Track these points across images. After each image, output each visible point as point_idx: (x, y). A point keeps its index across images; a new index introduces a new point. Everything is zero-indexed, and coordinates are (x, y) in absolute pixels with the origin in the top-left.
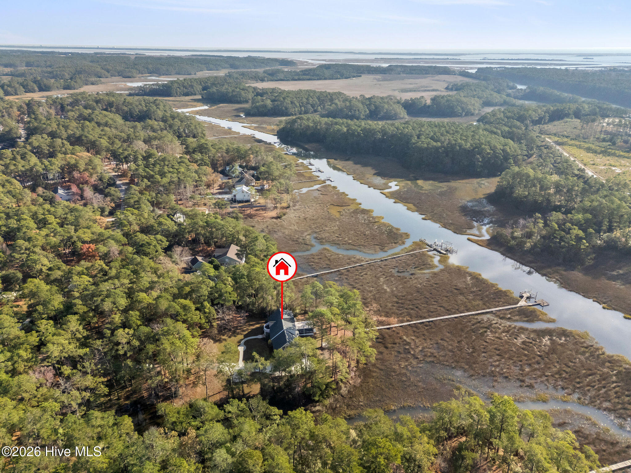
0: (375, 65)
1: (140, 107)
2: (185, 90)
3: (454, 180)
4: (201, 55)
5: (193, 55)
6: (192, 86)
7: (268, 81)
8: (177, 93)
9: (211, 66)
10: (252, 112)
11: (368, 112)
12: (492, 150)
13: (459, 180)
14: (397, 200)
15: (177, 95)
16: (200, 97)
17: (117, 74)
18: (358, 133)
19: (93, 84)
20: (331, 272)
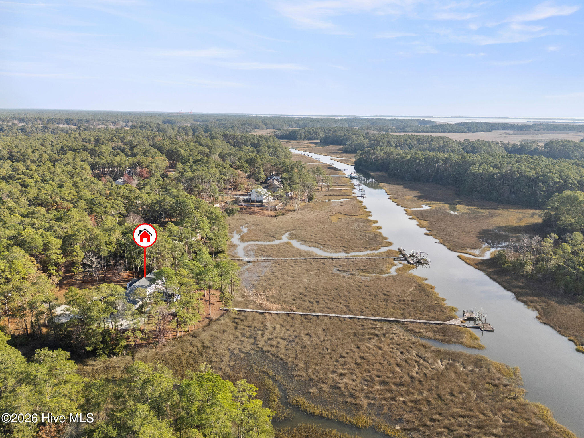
1: (252, 140)
2: (309, 135)
3: (502, 208)
6: (315, 132)
8: (301, 137)
13: (512, 209)
14: (414, 217)
15: (301, 139)
16: (319, 141)
17: (272, 127)
18: (420, 160)
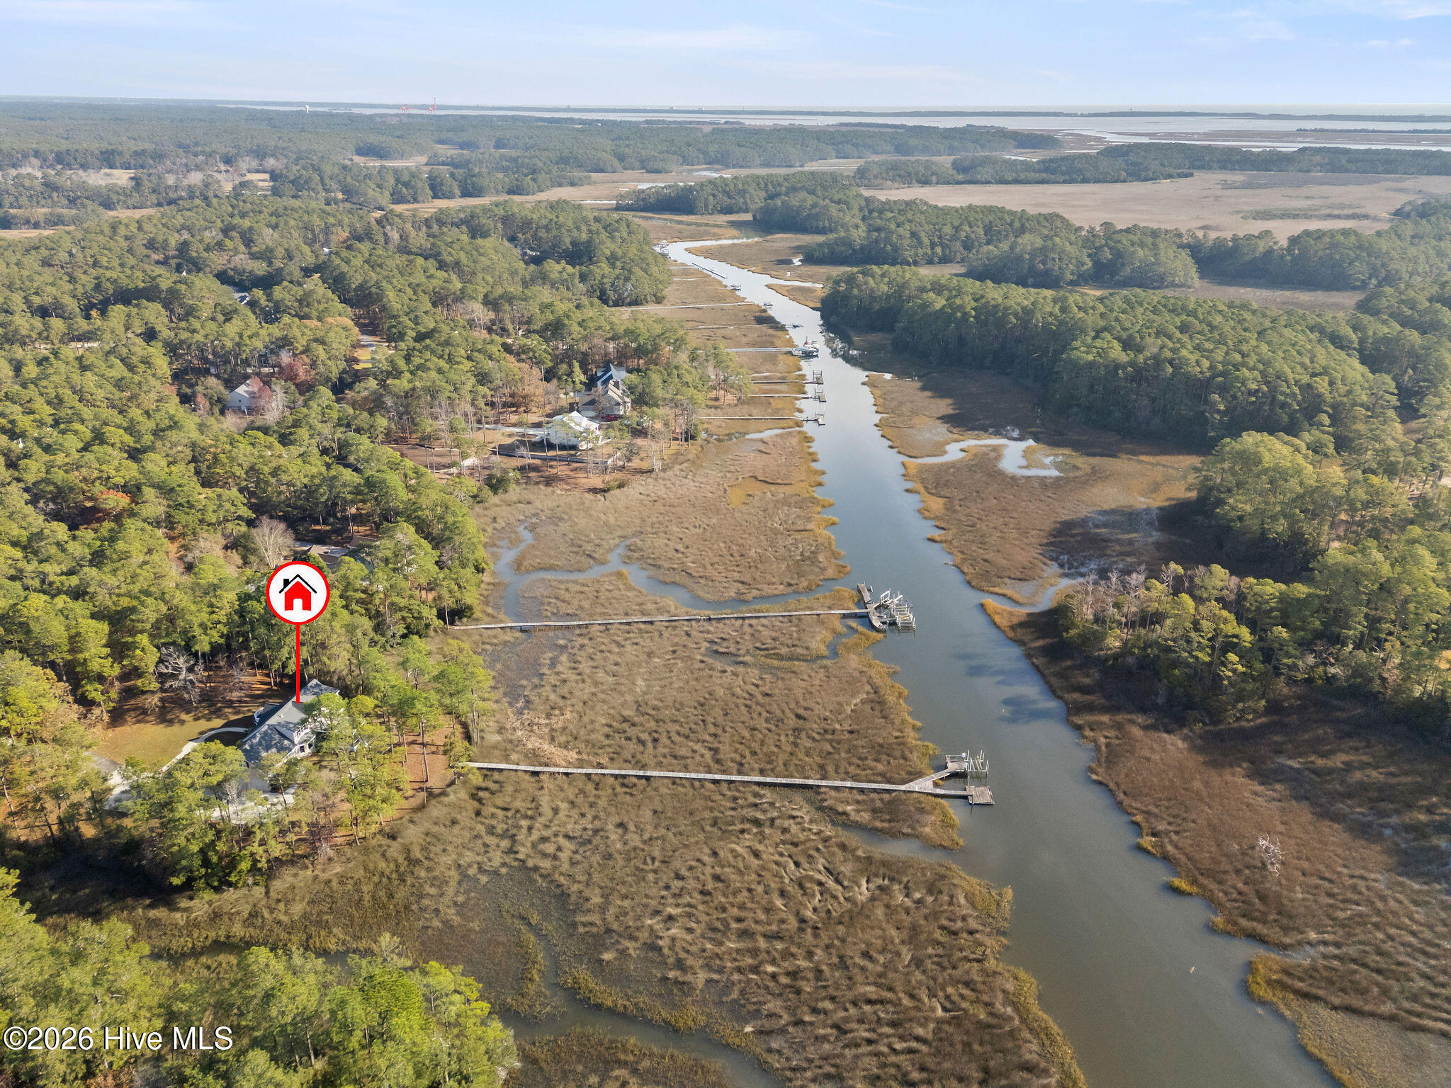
0: (1257, 147)
2: (727, 201)
3: (1127, 453)
4: (860, 124)
5: (841, 125)
7: (937, 183)
8: (706, 206)
9: (848, 148)
10: (816, 254)
11: (1089, 264)
12: (1267, 383)
14: (920, 487)
15: (707, 211)
16: (749, 217)
18: (965, 314)
19: (572, 184)
20: (568, 627)
